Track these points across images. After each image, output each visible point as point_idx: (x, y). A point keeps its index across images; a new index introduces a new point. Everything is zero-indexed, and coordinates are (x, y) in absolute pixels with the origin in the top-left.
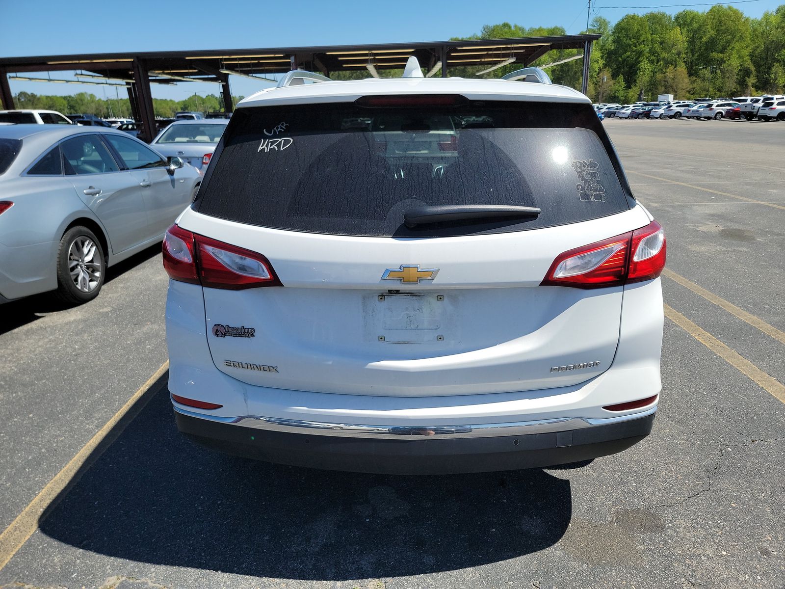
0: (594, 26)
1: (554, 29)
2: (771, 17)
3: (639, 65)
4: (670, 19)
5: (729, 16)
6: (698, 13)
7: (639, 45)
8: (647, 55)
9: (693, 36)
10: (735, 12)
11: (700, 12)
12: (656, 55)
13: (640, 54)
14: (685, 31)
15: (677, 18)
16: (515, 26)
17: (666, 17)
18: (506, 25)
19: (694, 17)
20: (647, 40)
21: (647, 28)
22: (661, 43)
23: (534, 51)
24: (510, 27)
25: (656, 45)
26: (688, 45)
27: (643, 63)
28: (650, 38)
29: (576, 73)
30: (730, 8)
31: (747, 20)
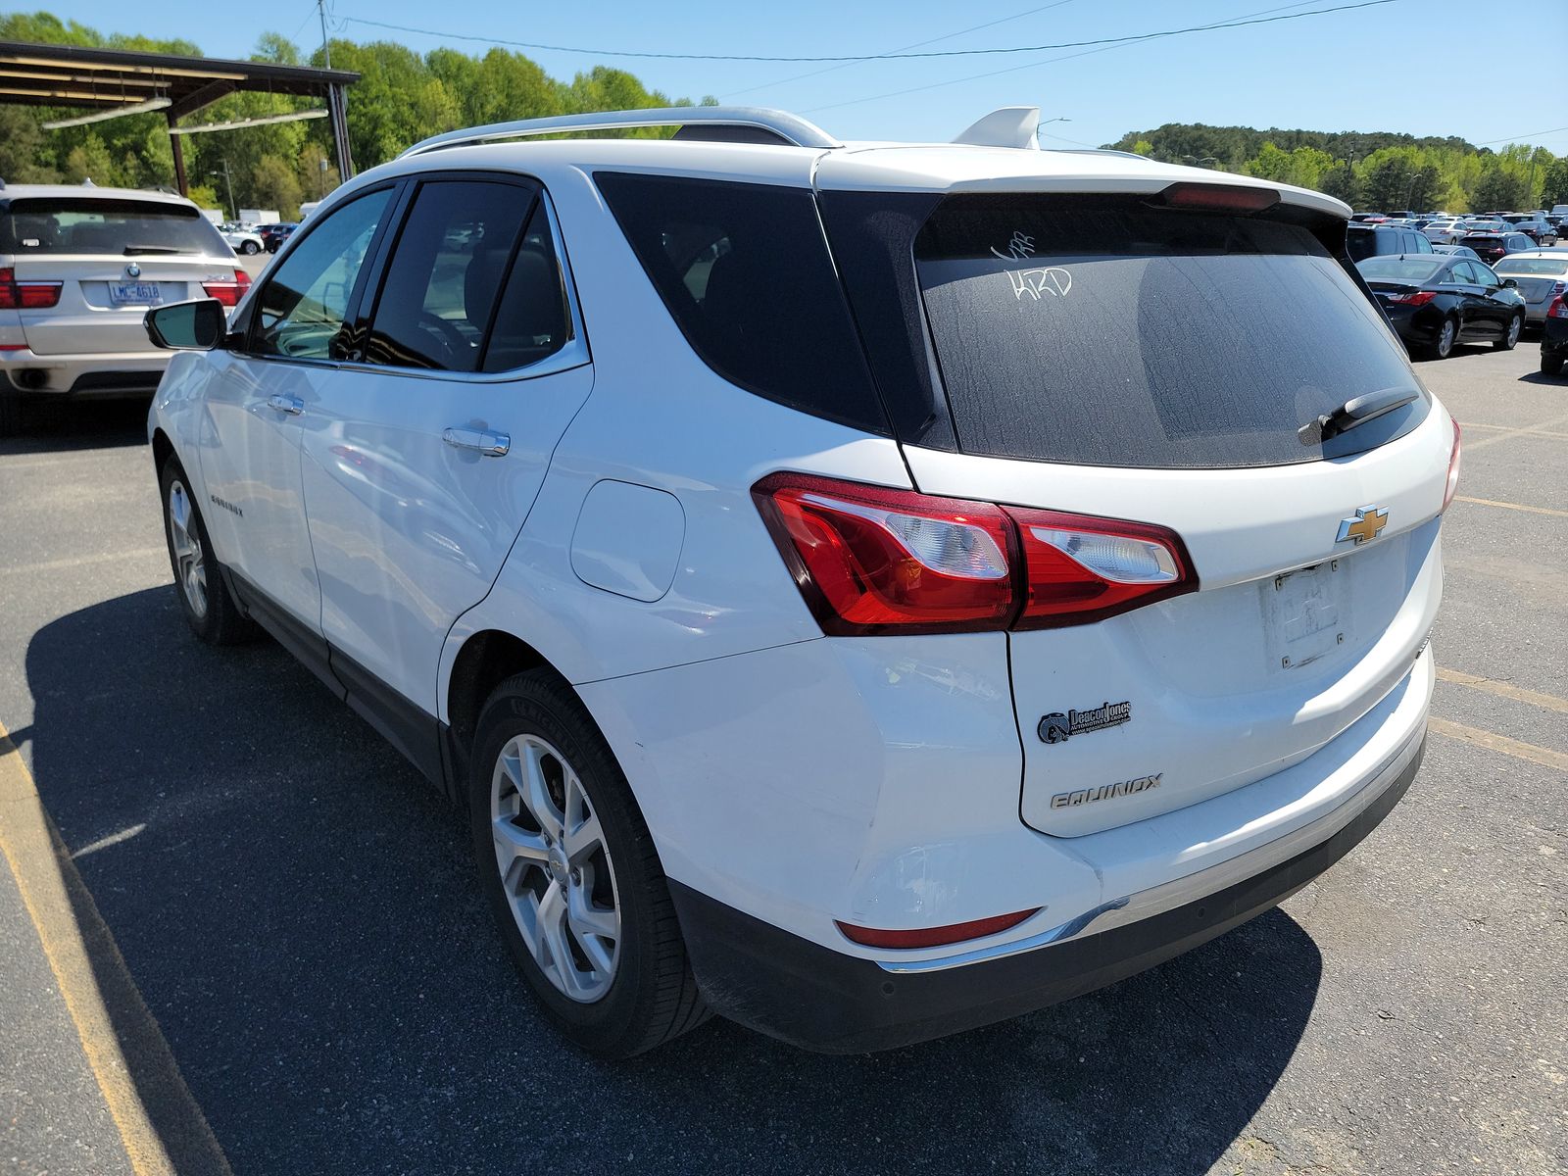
0: (267, 51)
1: (174, 45)
2: (587, 83)
3: (381, 144)
4: (418, 61)
5: (523, 73)
6: (467, 58)
7: (372, 103)
8: (393, 126)
9: (468, 100)
10: (531, 65)
11: (471, 56)
12: (408, 128)
13: (376, 122)
14: (451, 87)
15: (431, 61)
16: (72, 24)
17: (411, 55)
18: (44, 18)
19: (462, 65)
20: (384, 96)
21: (379, 73)
22: (412, 106)
23: (193, 88)
24: (59, 25)
25: (405, 109)
26: (464, 115)
27: (387, 141)
28: (389, 93)
29: (248, 146)
30: (520, 57)
31: (552, 82)
